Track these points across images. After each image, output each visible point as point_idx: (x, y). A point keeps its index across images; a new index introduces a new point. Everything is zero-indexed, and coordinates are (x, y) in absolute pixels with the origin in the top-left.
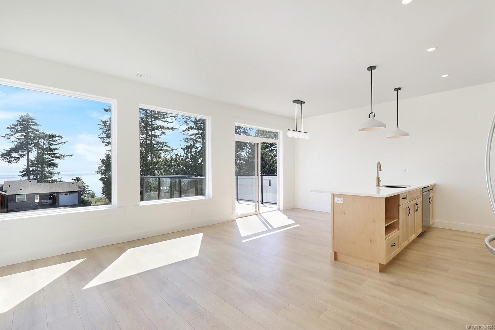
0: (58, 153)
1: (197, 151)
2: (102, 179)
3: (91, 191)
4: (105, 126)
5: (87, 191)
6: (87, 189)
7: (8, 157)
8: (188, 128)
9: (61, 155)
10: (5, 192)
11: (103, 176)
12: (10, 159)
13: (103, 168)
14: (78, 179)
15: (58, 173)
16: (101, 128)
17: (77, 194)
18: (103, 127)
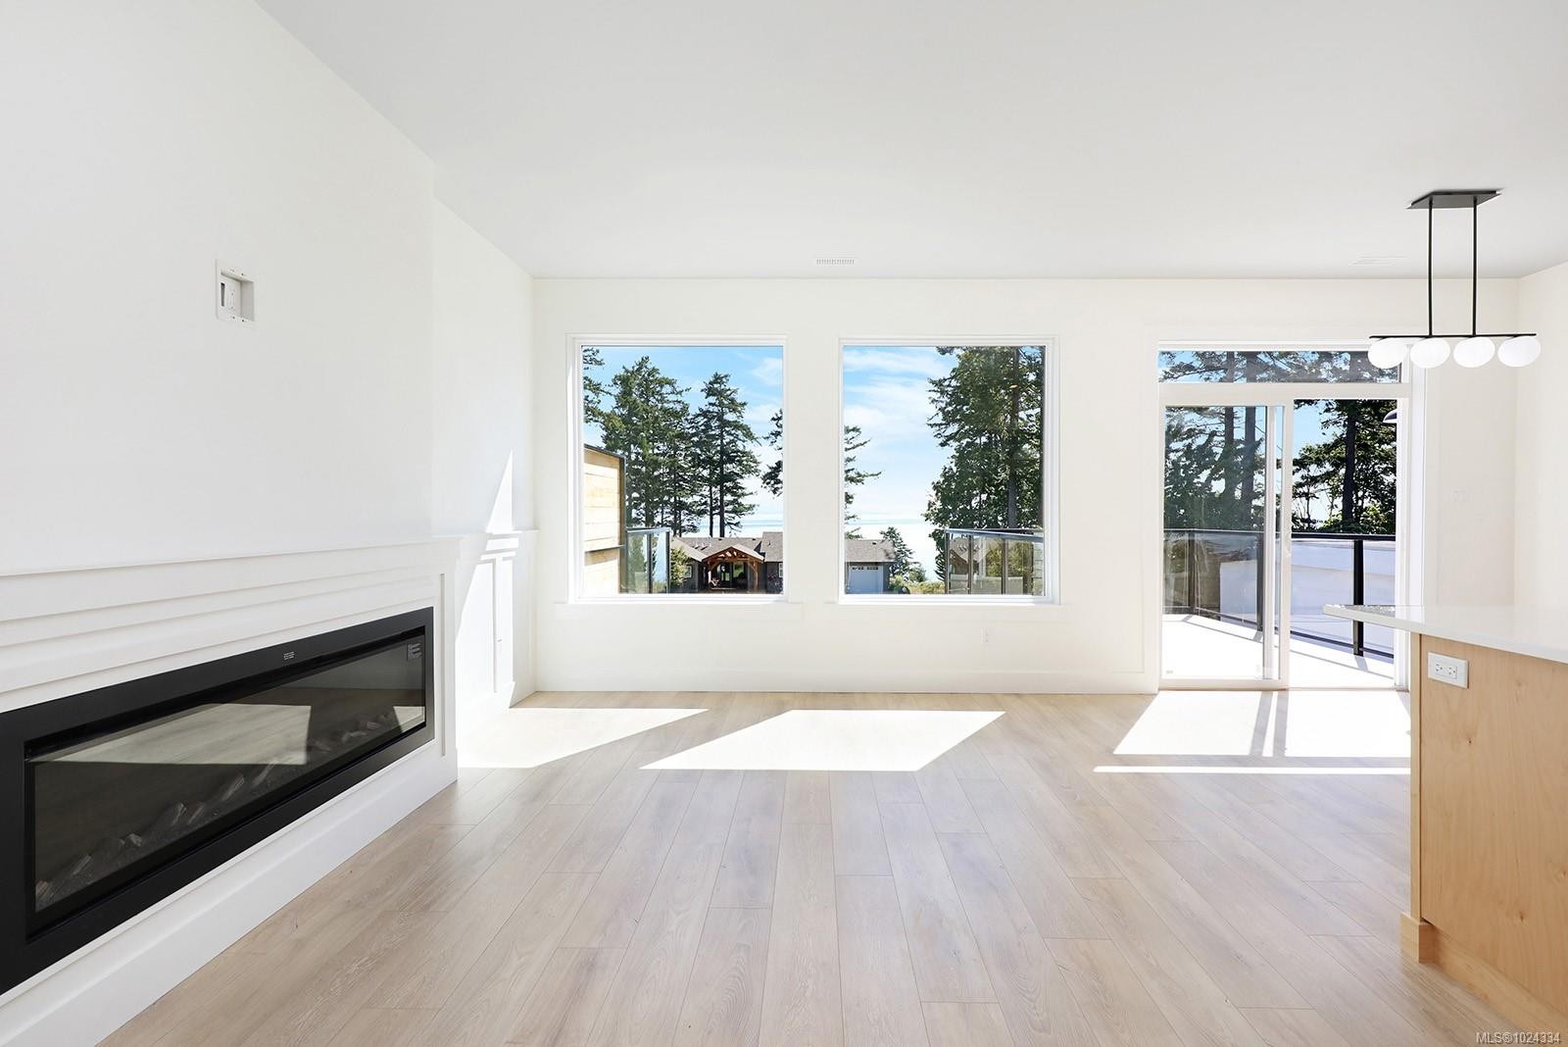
0: (853, 469)
1: (1194, 447)
2: (934, 535)
3: (917, 566)
4: (942, 392)
5: (907, 564)
6: (909, 560)
7: (772, 482)
8: (1174, 369)
9: (859, 475)
10: (763, 554)
11: (937, 527)
12: (776, 486)
13: (939, 504)
14: (891, 533)
15: (853, 517)
16: (934, 401)
17: (881, 568)
18: (936, 396)
